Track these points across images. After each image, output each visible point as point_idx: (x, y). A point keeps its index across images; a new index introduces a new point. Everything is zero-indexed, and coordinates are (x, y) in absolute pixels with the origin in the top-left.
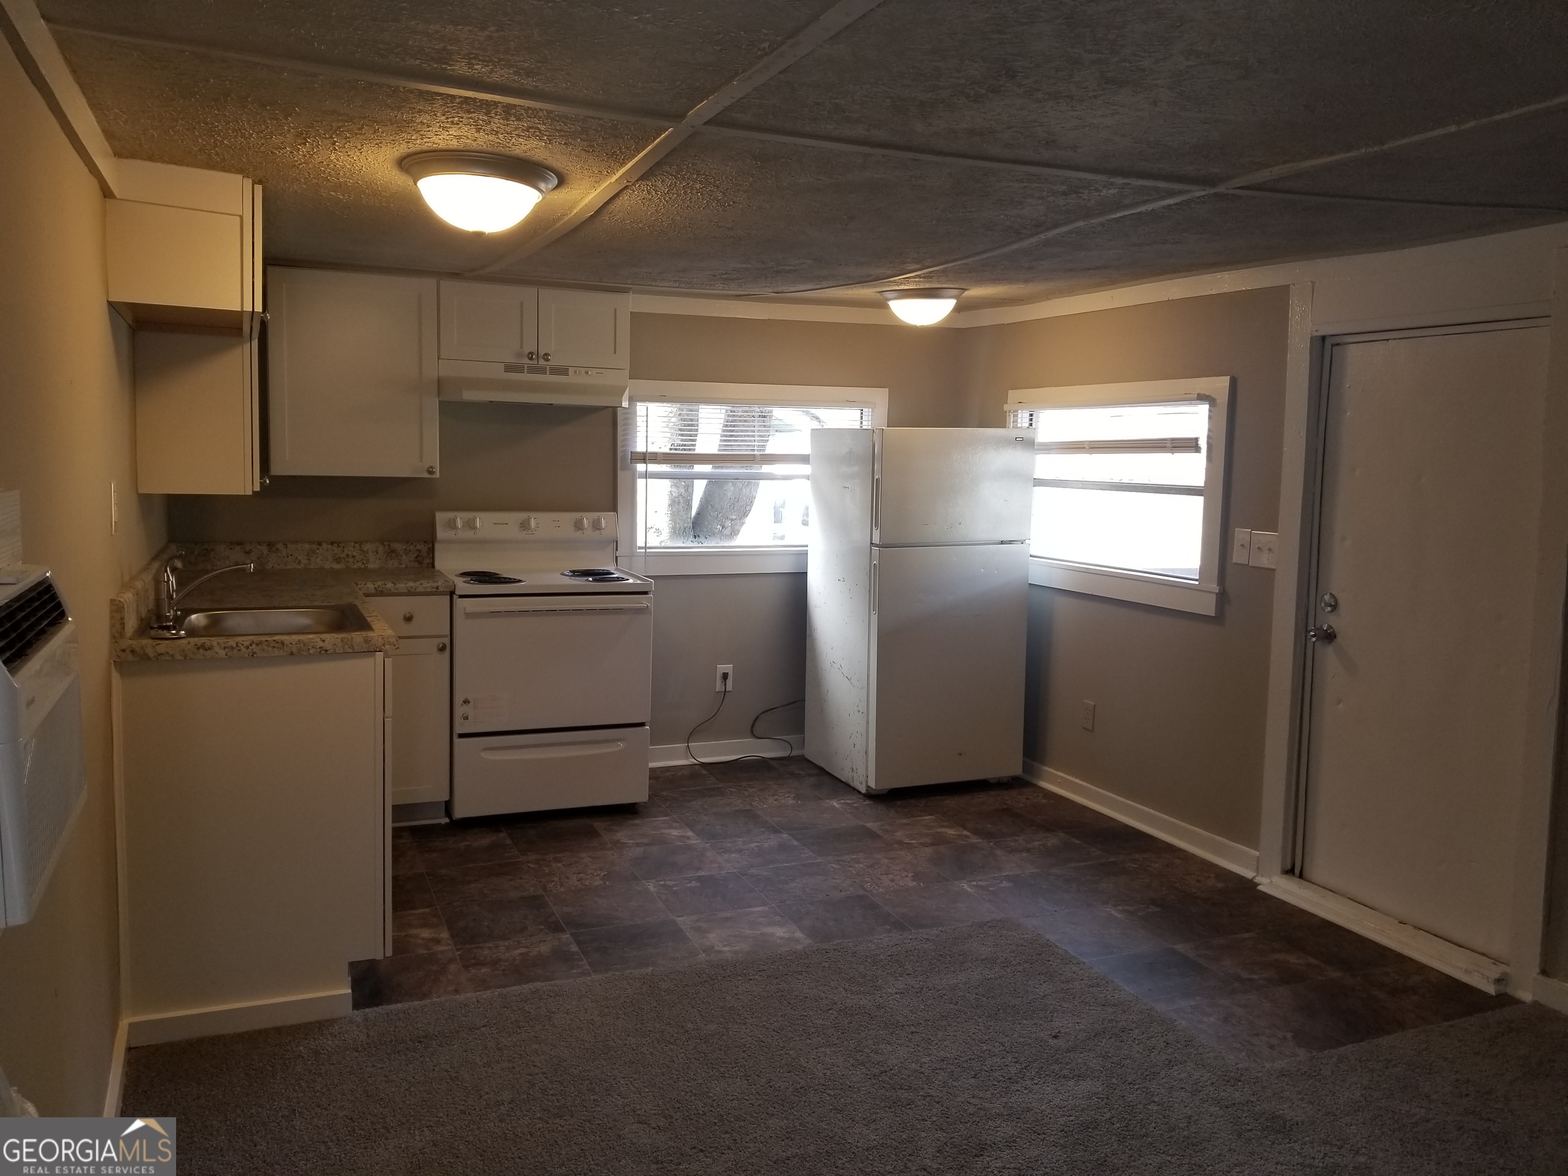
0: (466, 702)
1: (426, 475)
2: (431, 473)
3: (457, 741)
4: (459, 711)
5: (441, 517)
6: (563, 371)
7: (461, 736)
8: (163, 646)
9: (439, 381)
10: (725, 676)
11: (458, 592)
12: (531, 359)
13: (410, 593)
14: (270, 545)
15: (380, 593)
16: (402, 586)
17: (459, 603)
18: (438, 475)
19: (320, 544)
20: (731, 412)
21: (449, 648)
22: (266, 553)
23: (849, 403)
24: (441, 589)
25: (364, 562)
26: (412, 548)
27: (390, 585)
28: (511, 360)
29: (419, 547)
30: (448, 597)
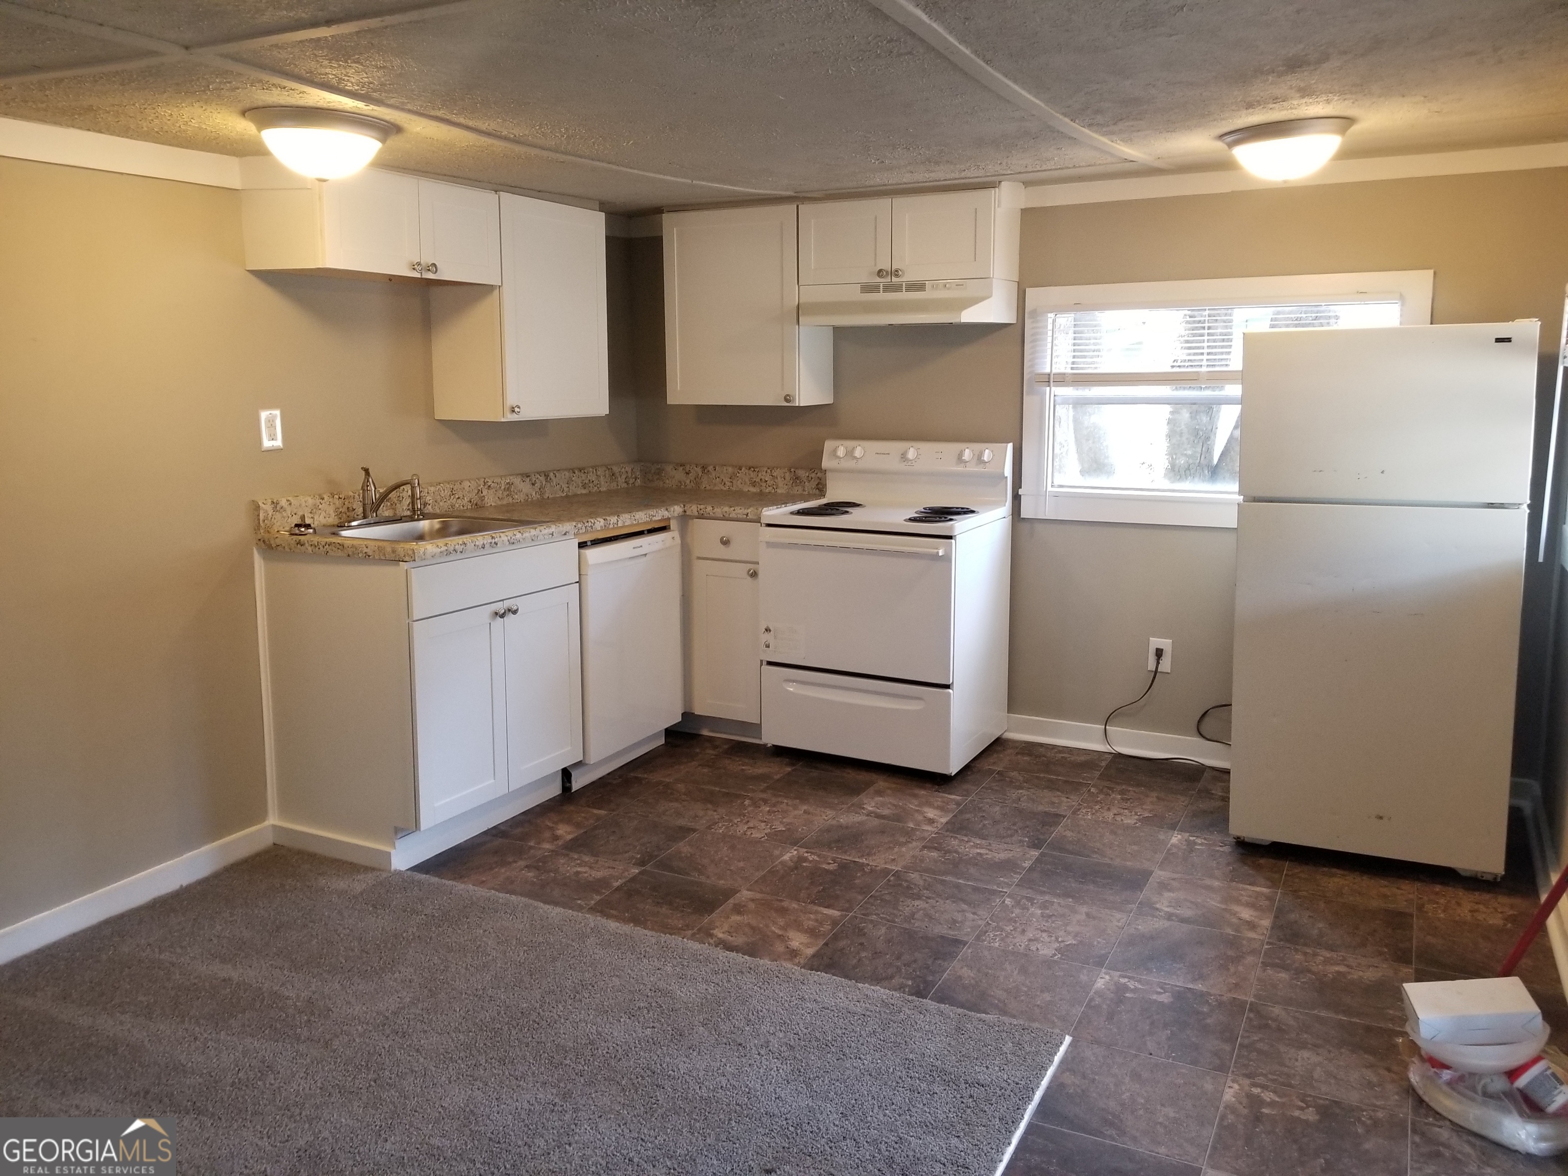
0: (768, 630)
2: (787, 401)
3: (763, 666)
4: (762, 637)
5: (829, 445)
6: (918, 286)
9: (799, 308)
10: (1159, 653)
11: (764, 520)
12: (884, 277)
13: (724, 519)
16: (718, 511)
17: (763, 531)
20: (1190, 317)
23: (1382, 295)
25: (775, 487)
28: (865, 279)
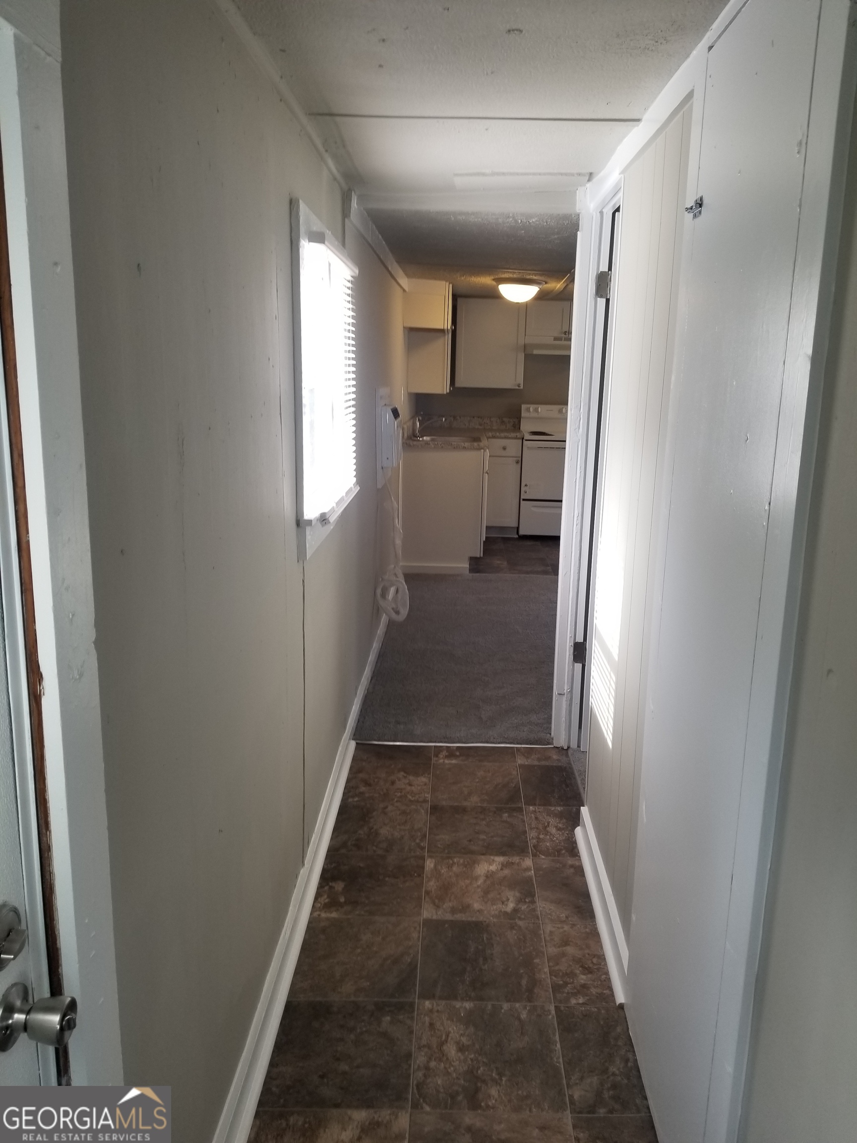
0: (526, 485)
1: (517, 388)
2: (519, 386)
3: (521, 501)
4: (523, 489)
5: (524, 407)
7: (524, 500)
8: (415, 443)
9: (525, 346)
11: (525, 438)
12: (565, 334)
13: (506, 438)
14: (454, 417)
15: (494, 437)
16: (502, 435)
17: (525, 442)
18: (522, 387)
19: (474, 417)
21: (520, 462)
22: (452, 420)
24: (518, 437)
25: (491, 425)
26: (511, 420)
27: (498, 434)
28: (556, 335)
29: (514, 420)
30: (521, 441)
